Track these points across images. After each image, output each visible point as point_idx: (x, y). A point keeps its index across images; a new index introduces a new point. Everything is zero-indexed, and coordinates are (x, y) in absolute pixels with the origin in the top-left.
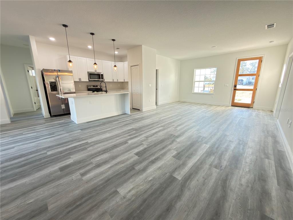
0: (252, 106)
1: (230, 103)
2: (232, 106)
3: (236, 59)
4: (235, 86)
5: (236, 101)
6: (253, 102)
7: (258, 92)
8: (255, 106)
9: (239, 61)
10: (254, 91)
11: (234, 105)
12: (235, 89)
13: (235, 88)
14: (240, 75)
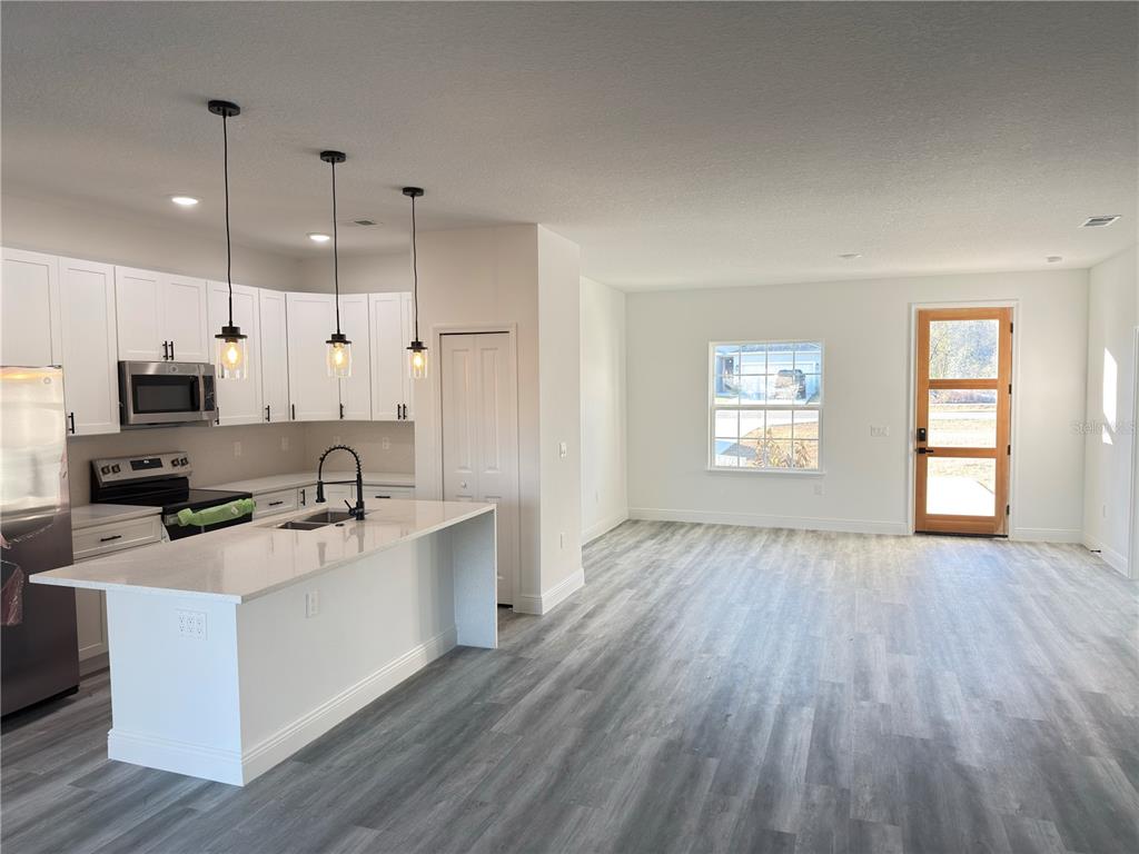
0: (1001, 529)
1: (907, 522)
2: (918, 533)
3: (910, 309)
4: (922, 435)
6: (1003, 507)
7: (1015, 460)
8: (1015, 526)
9: (924, 318)
10: (1002, 453)
11: (931, 527)
12: (923, 451)
13: (922, 445)
14: (933, 382)
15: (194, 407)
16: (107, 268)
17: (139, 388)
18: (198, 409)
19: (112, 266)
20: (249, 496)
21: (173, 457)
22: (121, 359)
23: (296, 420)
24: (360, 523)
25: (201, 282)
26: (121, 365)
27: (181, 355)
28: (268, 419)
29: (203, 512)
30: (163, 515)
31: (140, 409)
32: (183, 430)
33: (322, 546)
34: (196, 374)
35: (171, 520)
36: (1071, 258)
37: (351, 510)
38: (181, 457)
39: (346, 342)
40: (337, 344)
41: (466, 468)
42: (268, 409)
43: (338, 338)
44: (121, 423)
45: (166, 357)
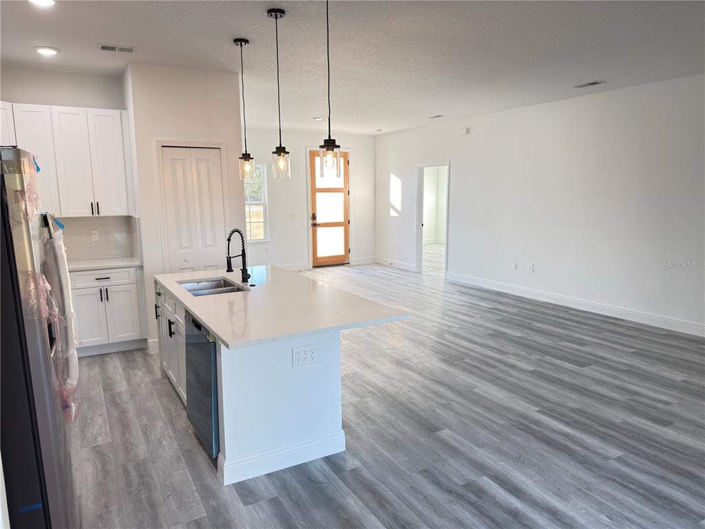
0: (347, 260)
1: (309, 262)
2: (314, 267)
3: (306, 149)
4: (314, 217)
5: (321, 253)
6: (348, 250)
7: (352, 227)
8: (353, 258)
9: (313, 155)
10: (346, 224)
11: (319, 264)
12: (315, 225)
13: (314, 222)
14: (318, 189)
36: (371, 130)
41: (187, 248)
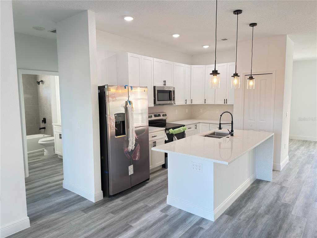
15: (170, 100)
16: (151, 58)
17: (159, 94)
18: (171, 100)
19: (153, 58)
20: (184, 126)
21: (163, 114)
22: (154, 86)
23: (192, 104)
24: (232, 137)
25: (172, 63)
26: (154, 87)
27: (168, 84)
28: (186, 103)
29: (175, 130)
30: (165, 130)
31: (159, 100)
32: (165, 106)
33: (220, 143)
34: (171, 90)
35: (167, 132)
37: (230, 133)
38: (165, 114)
39: (239, 76)
40: (235, 77)
41: (252, 120)
42: (186, 100)
43: (236, 75)
44: (154, 104)
45: (164, 85)
